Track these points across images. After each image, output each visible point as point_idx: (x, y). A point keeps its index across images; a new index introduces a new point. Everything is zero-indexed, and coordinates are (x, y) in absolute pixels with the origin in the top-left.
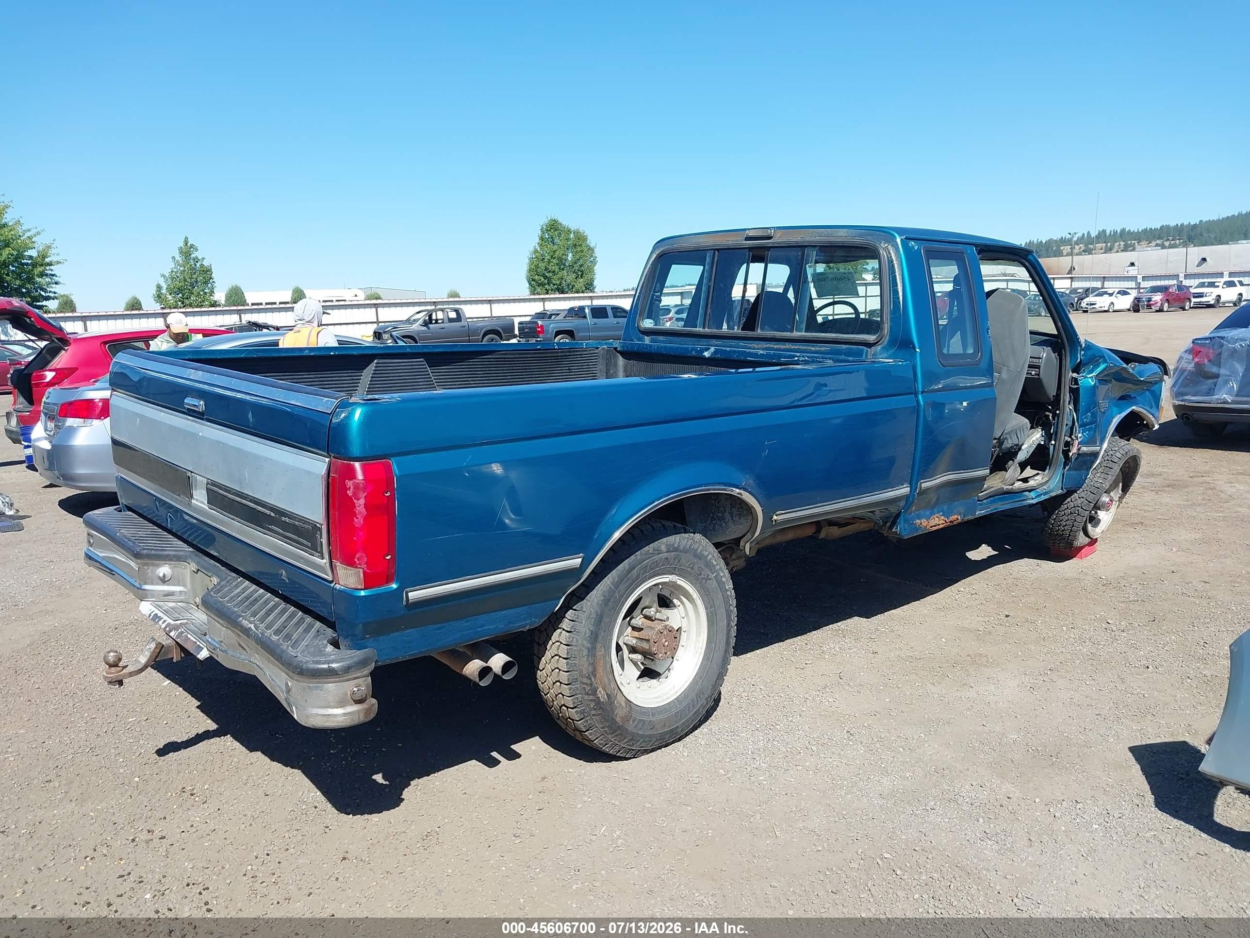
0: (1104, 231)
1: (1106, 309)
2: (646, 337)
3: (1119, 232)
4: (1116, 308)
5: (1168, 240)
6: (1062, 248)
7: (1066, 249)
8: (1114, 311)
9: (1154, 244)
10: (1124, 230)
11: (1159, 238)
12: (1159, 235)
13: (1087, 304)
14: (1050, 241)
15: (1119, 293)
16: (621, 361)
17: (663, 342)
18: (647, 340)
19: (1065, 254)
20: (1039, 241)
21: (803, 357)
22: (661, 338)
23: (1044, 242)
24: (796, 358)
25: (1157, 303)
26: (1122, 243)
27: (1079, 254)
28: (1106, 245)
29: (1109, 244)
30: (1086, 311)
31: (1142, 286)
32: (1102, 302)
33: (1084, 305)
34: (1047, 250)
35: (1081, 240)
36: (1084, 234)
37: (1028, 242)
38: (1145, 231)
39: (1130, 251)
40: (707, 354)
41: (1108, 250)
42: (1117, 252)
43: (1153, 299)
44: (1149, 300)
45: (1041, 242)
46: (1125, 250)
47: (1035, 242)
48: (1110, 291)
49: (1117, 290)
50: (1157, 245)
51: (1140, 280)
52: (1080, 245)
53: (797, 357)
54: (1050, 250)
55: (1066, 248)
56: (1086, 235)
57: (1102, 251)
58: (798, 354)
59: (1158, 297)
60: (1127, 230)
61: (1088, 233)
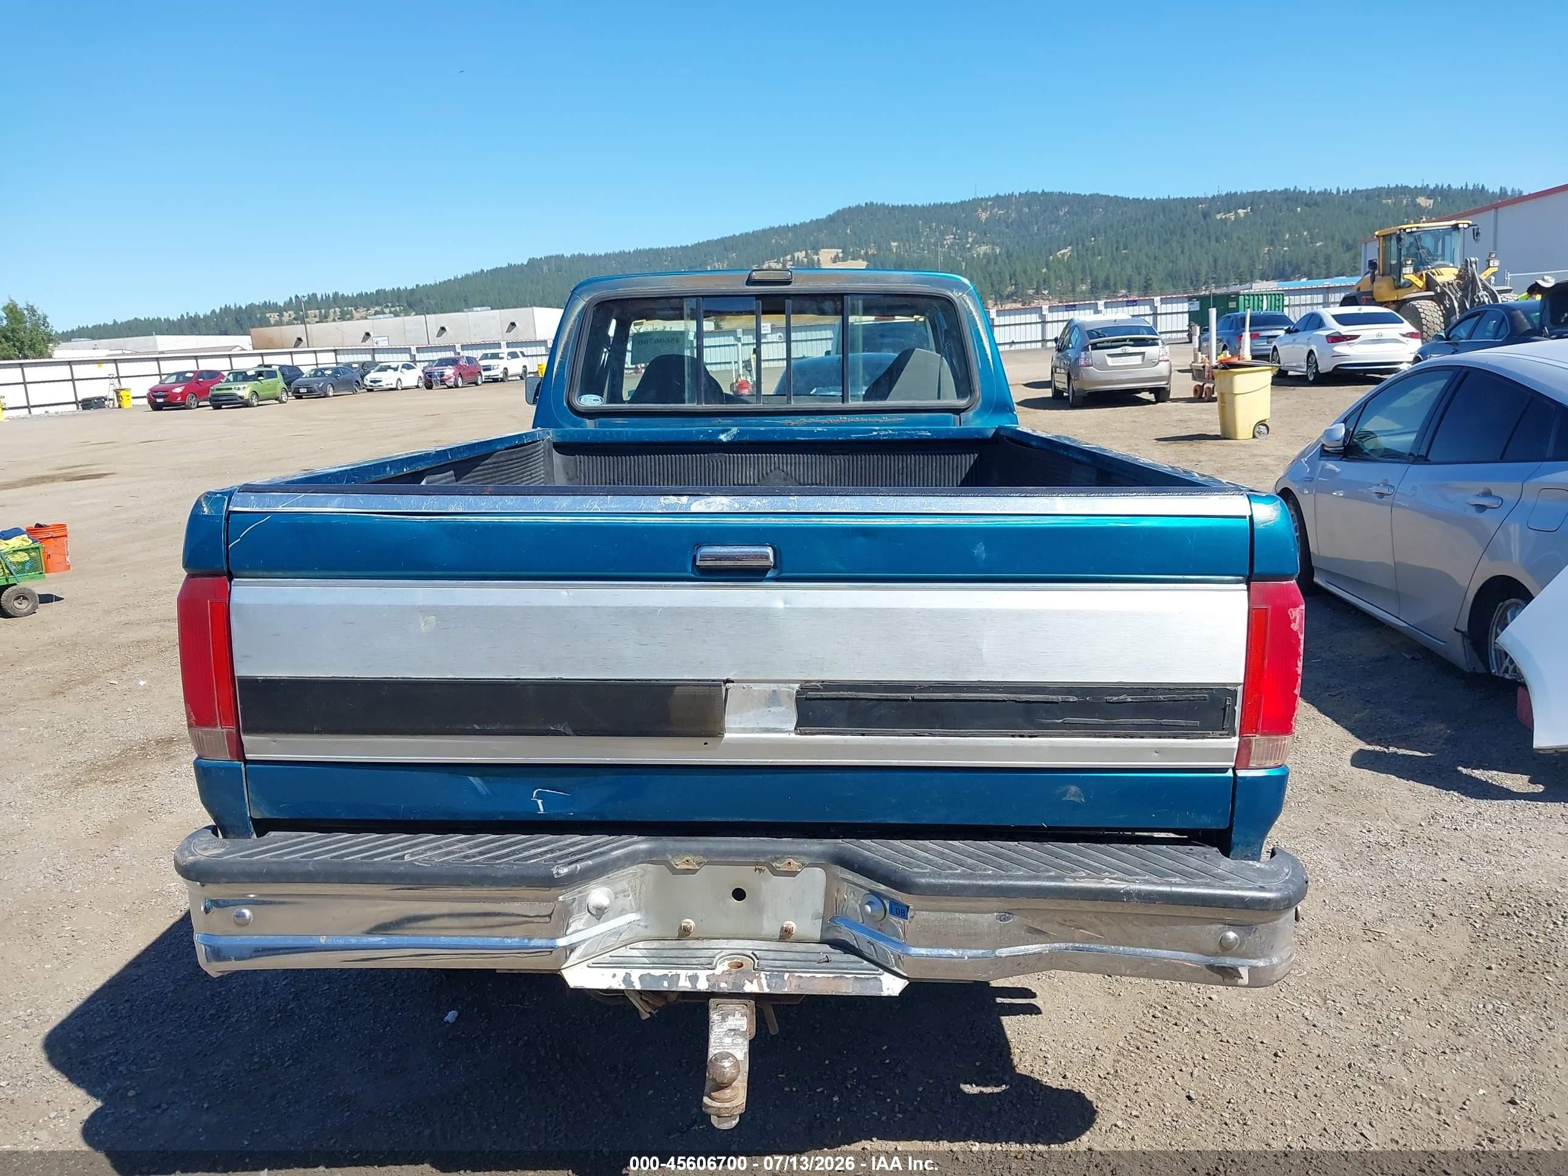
0: (314, 295)
1: (394, 386)
2: (587, 421)
3: (331, 296)
4: (404, 385)
5: (387, 306)
6: (268, 315)
7: (274, 317)
8: (402, 389)
9: (372, 311)
10: (336, 294)
11: (378, 304)
12: (377, 301)
13: (371, 382)
14: (251, 307)
15: (404, 366)
16: (557, 458)
17: (623, 425)
18: (590, 424)
19: (272, 322)
20: (238, 306)
21: (886, 430)
22: (619, 421)
23: (244, 307)
24: (875, 433)
25: (450, 378)
26: (338, 310)
27: (290, 323)
28: (320, 312)
29: (323, 311)
30: (371, 390)
31: (417, 359)
32: (388, 379)
33: (367, 382)
34: (250, 318)
35: (288, 305)
36: (291, 299)
37: (223, 307)
38: (360, 295)
39: (348, 320)
40: (723, 437)
41: (323, 319)
42: (334, 320)
43: (446, 374)
44: (442, 375)
45: (240, 307)
46: (342, 318)
47: (232, 307)
48: (394, 365)
49: (401, 364)
50: (376, 313)
51: (414, 352)
52: (290, 312)
53: (875, 431)
54: (253, 318)
55: (272, 315)
56: (294, 300)
57: (317, 319)
58: (877, 428)
59: (449, 371)
60: (340, 294)
61: (297, 297)
